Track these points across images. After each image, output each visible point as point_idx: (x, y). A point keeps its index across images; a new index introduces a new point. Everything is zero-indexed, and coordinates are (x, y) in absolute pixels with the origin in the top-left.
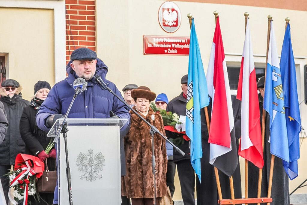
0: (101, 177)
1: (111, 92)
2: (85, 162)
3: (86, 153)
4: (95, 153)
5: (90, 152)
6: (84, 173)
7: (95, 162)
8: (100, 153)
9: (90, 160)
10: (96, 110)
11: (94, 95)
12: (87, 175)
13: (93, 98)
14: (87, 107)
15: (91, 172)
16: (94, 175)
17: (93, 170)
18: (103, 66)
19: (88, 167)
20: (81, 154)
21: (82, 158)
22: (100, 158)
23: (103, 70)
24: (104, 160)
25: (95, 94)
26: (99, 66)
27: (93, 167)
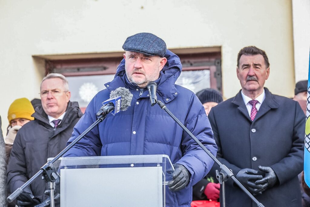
1: (164, 109)
10: (149, 137)
11: (150, 113)
13: (148, 118)
14: (134, 133)
18: (176, 64)
23: (173, 70)
25: (152, 112)
26: (170, 65)
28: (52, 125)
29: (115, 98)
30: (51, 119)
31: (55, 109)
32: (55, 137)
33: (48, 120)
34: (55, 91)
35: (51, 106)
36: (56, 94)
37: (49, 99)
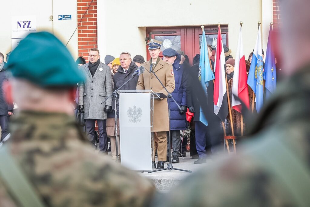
0: (140, 121)
2: (132, 112)
3: (132, 108)
4: (137, 108)
5: (135, 107)
6: (132, 118)
7: (137, 113)
8: (140, 108)
9: (135, 112)
12: (133, 119)
15: (135, 118)
16: (137, 119)
17: (136, 117)
19: (134, 115)
20: (130, 108)
21: (130, 110)
22: (140, 111)
24: (142, 112)
27: (136, 115)
28: (125, 72)
29: (138, 70)
30: (124, 70)
31: (125, 66)
32: (126, 77)
33: (123, 71)
34: (125, 59)
35: (123, 65)
36: (125, 60)
37: (122, 63)
